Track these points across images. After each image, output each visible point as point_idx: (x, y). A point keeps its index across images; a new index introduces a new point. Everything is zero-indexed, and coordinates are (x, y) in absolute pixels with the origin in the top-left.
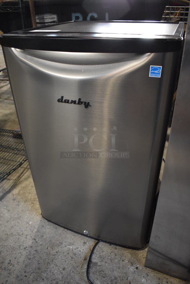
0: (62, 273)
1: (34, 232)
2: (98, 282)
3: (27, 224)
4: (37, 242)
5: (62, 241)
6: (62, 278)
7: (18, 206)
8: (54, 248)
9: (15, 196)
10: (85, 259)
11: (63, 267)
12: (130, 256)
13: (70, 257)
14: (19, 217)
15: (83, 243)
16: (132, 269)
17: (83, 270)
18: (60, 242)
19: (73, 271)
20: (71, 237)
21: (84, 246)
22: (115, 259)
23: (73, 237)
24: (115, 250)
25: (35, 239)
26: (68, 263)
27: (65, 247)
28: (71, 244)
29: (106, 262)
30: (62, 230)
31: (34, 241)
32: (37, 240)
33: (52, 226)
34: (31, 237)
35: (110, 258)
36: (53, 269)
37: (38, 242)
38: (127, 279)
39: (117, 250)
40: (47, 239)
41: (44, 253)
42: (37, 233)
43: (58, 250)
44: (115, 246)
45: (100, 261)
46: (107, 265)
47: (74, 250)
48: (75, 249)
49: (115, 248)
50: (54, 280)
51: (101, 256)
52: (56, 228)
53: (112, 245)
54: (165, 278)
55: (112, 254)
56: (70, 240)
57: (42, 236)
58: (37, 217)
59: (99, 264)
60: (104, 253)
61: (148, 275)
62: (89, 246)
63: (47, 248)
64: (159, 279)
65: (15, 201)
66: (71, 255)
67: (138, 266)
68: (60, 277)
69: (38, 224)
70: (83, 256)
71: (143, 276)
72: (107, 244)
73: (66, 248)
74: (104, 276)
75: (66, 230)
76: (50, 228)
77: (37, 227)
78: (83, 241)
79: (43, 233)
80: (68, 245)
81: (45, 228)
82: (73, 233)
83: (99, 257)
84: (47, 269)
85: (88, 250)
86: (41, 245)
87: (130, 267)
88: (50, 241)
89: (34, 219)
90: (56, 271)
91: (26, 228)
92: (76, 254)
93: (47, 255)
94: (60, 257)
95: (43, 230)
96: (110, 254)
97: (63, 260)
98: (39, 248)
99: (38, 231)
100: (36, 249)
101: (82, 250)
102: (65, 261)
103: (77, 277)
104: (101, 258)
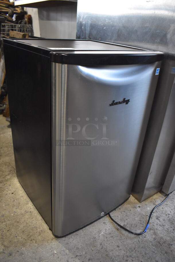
0: (121, 249)
1: (68, 253)
2: (138, 231)
3: (54, 256)
4: (81, 256)
5: (93, 237)
6: (125, 251)
7: (23, 254)
8: (96, 245)
9: (6, 252)
10: (118, 229)
11: (116, 247)
12: (129, 205)
13: (110, 237)
14: (40, 259)
15: (104, 224)
16: (139, 209)
17: (126, 235)
18: (92, 238)
19: (123, 242)
20: (93, 229)
21: (106, 225)
22: (127, 213)
23: (94, 228)
24: (121, 210)
25: (76, 256)
26: (115, 242)
27: (99, 236)
28: (99, 232)
29: (127, 220)
30: (82, 231)
31: (78, 257)
32: (78, 254)
33: (73, 237)
34: (72, 258)
35: (124, 216)
36: (114, 254)
37: (81, 254)
38: (144, 215)
39: (121, 209)
40: (83, 246)
41: (96, 255)
42: (71, 251)
43: (99, 243)
44: (118, 208)
45: (124, 222)
46: (129, 220)
47: (106, 233)
48: (106, 231)
49: (119, 209)
50: (124, 257)
51: (120, 220)
52: (77, 235)
53: (116, 209)
54: (152, 199)
55: (122, 213)
56: (96, 231)
57: (78, 248)
58: (54, 243)
59: (126, 224)
60: (119, 217)
61: (146, 205)
62: (109, 221)
63: (93, 250)
64: (151, 202)
65: (14, 254)
66: (109, 236)
67: (138, 206)
68: (123, 252)
69: (61, 246)
70: (114, 230)
71: (145, 207)
72: (114, 211)
73: (101, 236)
74: (136, 225)
75: (84, 229)
76: (74, 240)
77: (64, 249)
78: (102, 223)
79: (75, 247)
80: (99, 234)
81: (71, 243)
82: (90, 225)
83: (121, 221)
84: (112, 258)
85: (111, 224)
86: (86, 253)
87: (136, 210)
88: (86, 244)
89: (53, 246)
90: (117, 253)
91: (58, 258)
92: (111, 233)
93: (99, 253)
94: (106, 245)
95: (72, 245)
96: (122, 214)
97: (111, 244)
98: (88, 257)
99: (70, 250)
100: (88, 259)
101: (109, 228)
102: (112, 243)
103: (129, 241)
104: (122, 220)
